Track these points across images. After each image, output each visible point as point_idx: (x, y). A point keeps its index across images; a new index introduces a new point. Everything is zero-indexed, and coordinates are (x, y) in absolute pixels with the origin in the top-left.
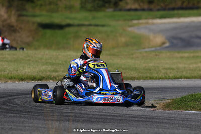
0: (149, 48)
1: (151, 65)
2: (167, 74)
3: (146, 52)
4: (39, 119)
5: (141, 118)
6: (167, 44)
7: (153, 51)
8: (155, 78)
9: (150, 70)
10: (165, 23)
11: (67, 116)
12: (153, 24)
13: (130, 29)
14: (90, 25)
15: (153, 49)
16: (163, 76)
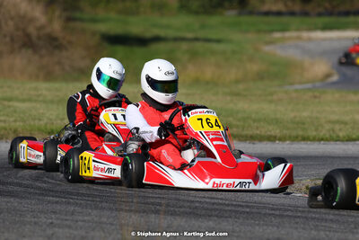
0: (300, 83)
1: (305, 114)
2: (333, 131)
3: (296, 91)
4: (102, 208)
5: (286, 210)
6: (335, 78)
7: (309, 89)
8: (311, 138)
9: (304, 124)
10: (331, 39)
11: (153, 204)
12: (310, 40)
13: (267, 48)
14: (196, 39)
15: (309, 86)
16: (327, 136)
